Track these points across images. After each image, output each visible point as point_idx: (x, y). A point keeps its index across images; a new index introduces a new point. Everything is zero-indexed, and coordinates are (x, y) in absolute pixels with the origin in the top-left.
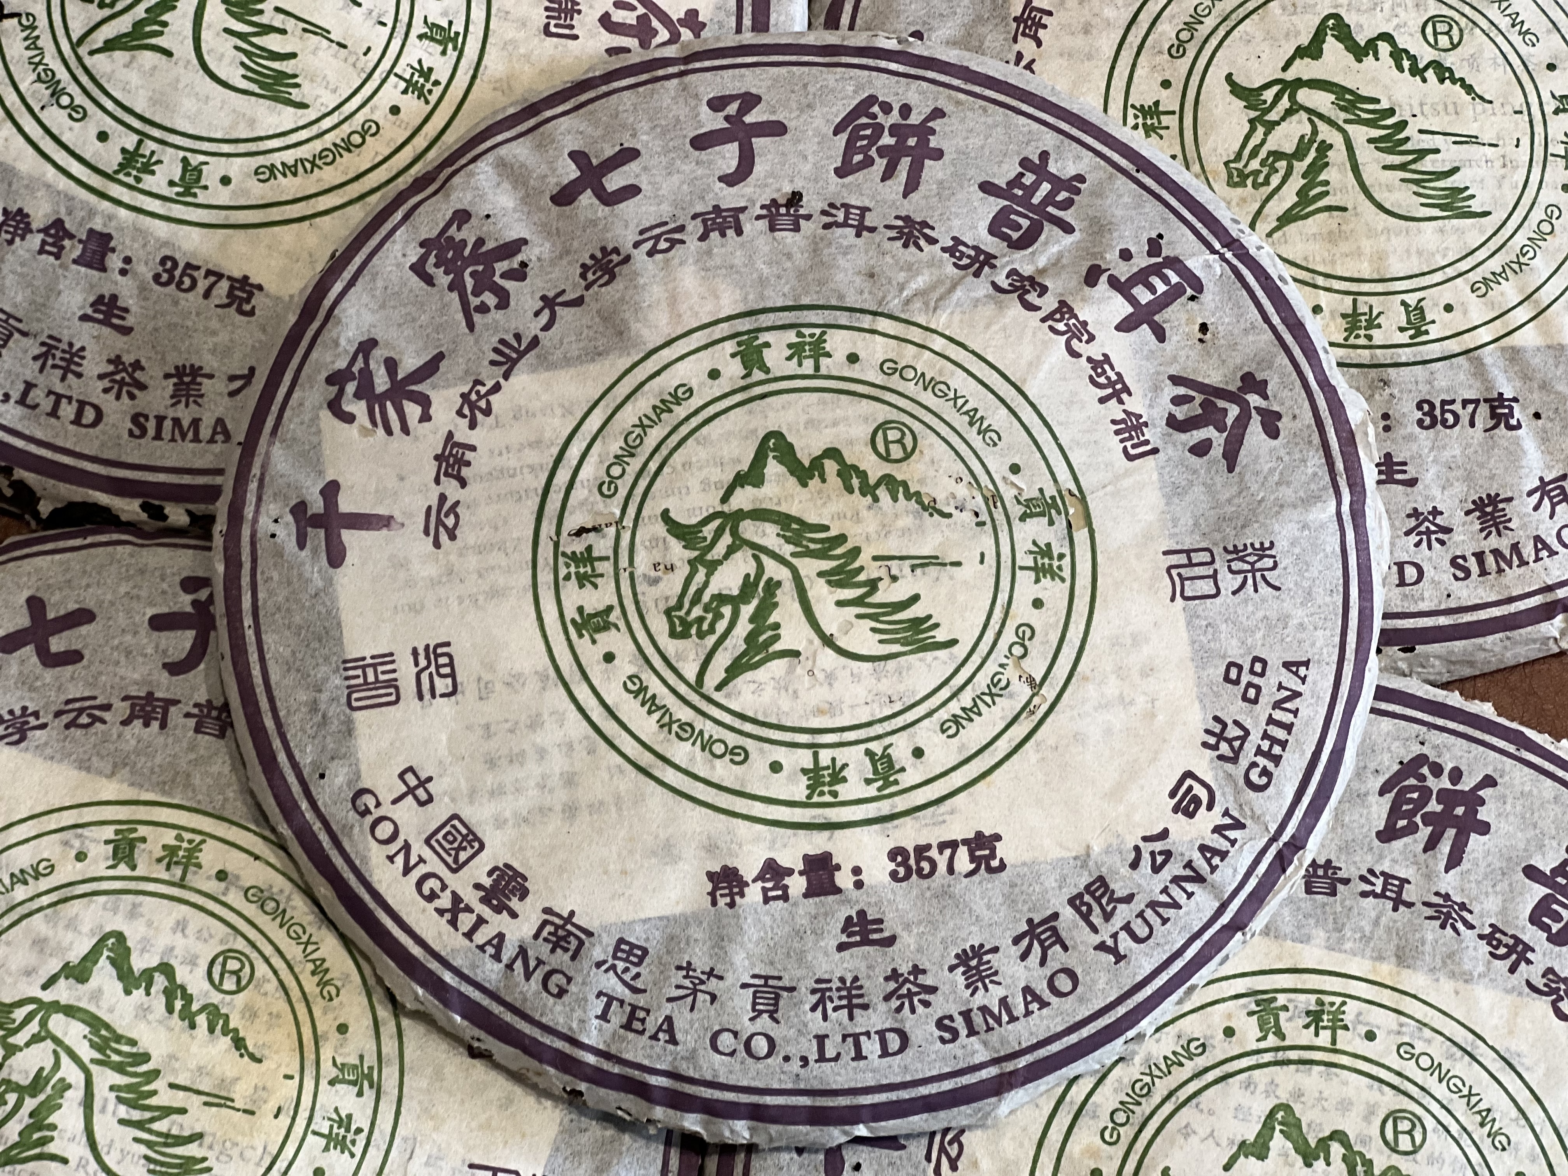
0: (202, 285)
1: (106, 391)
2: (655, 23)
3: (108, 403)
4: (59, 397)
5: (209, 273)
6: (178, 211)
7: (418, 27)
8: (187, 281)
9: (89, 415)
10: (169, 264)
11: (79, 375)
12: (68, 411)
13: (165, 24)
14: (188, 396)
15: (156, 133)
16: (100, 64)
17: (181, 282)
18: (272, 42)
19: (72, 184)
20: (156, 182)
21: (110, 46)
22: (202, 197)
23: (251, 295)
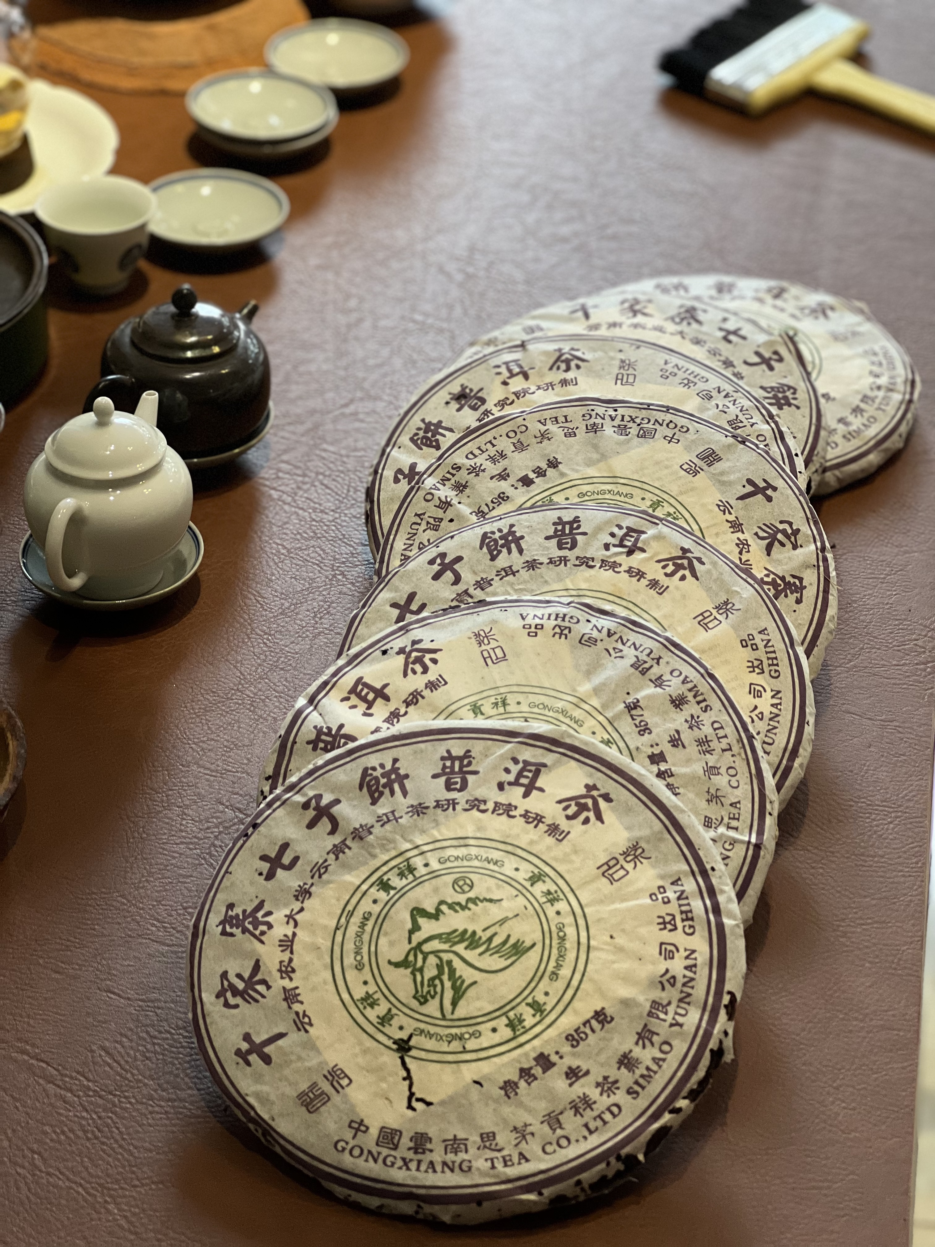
0: (588, 1031)
1: (609, 1096)
2: (583, 801)
3: (613, 1099)
4: (599, 1116)
5: (584, 1024)
6: (548, 1021)
7: (527, 884)
8: (583, 1036)
9: (615, 1110)
10: (570, 1038)
11: (595, 1102)
12: (607, 1117)
13: (460, 977)
14: (634, 1065)
15: (508, 1007)
16: (461, 1012)
17: (581, 1038)
18: (497, 941)
19: (508, 1055)
20: (529, 1021)
21: (454, 1004)
22: (548, 1008)
23: (605, 1014)
